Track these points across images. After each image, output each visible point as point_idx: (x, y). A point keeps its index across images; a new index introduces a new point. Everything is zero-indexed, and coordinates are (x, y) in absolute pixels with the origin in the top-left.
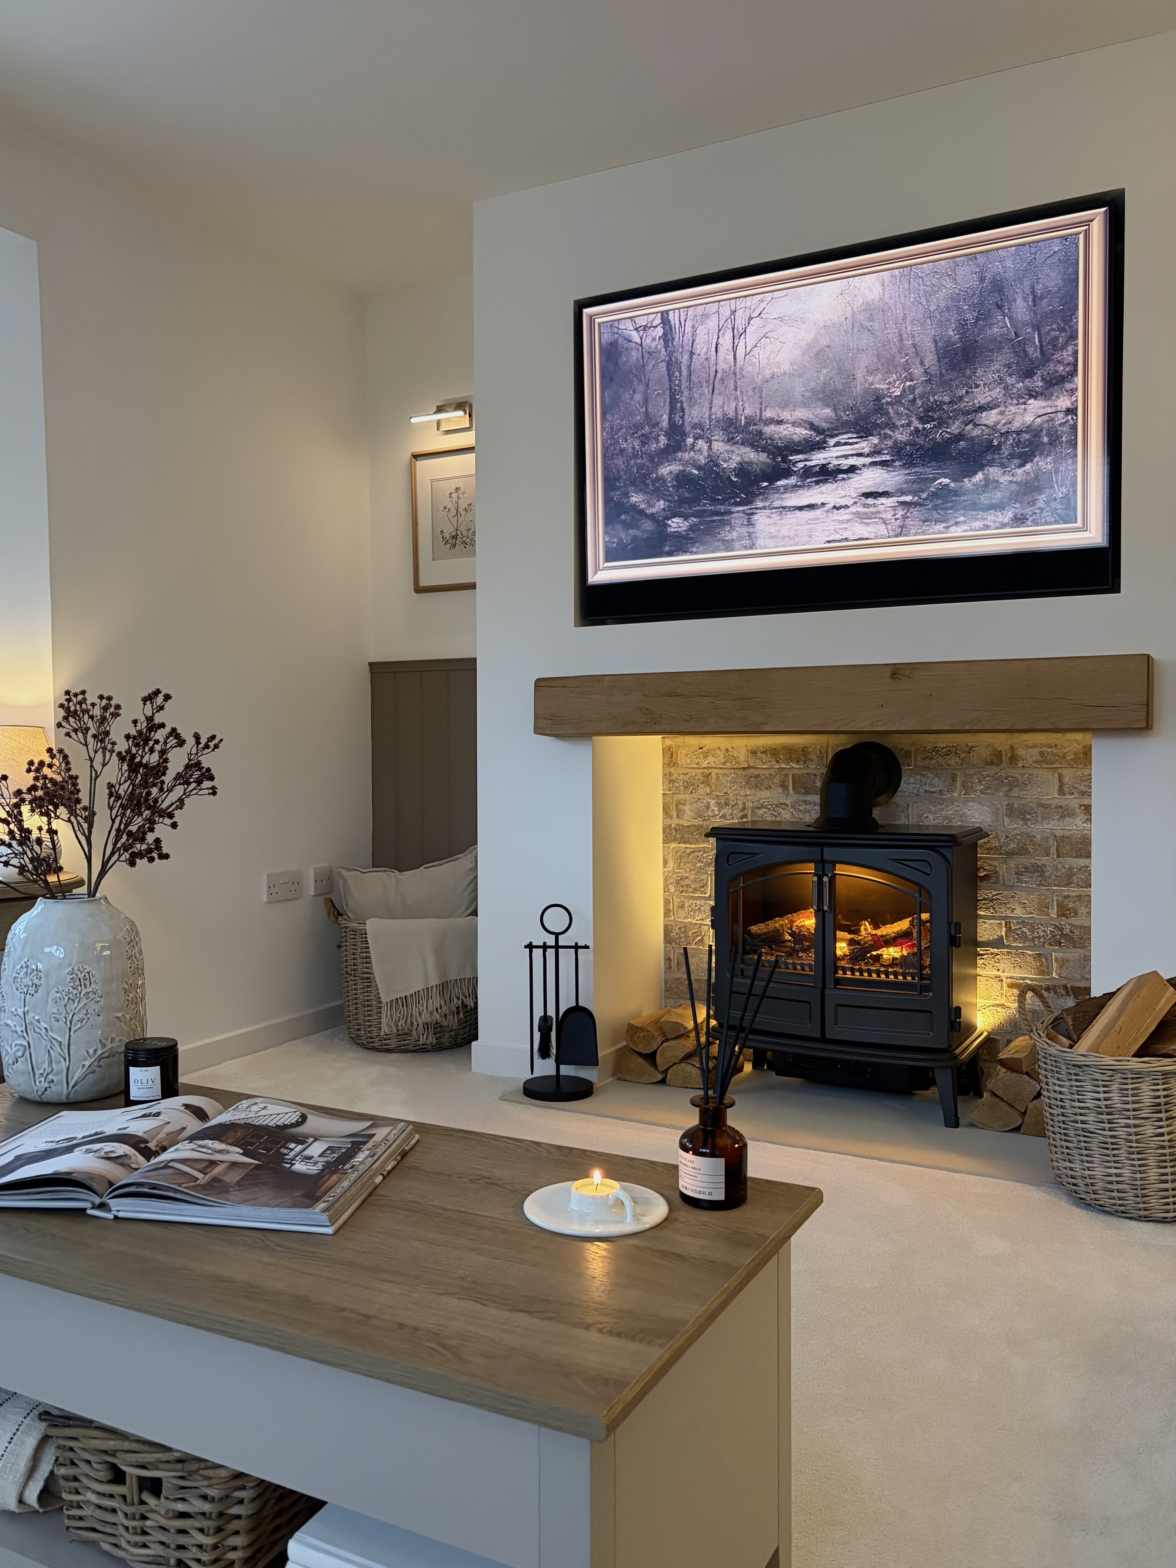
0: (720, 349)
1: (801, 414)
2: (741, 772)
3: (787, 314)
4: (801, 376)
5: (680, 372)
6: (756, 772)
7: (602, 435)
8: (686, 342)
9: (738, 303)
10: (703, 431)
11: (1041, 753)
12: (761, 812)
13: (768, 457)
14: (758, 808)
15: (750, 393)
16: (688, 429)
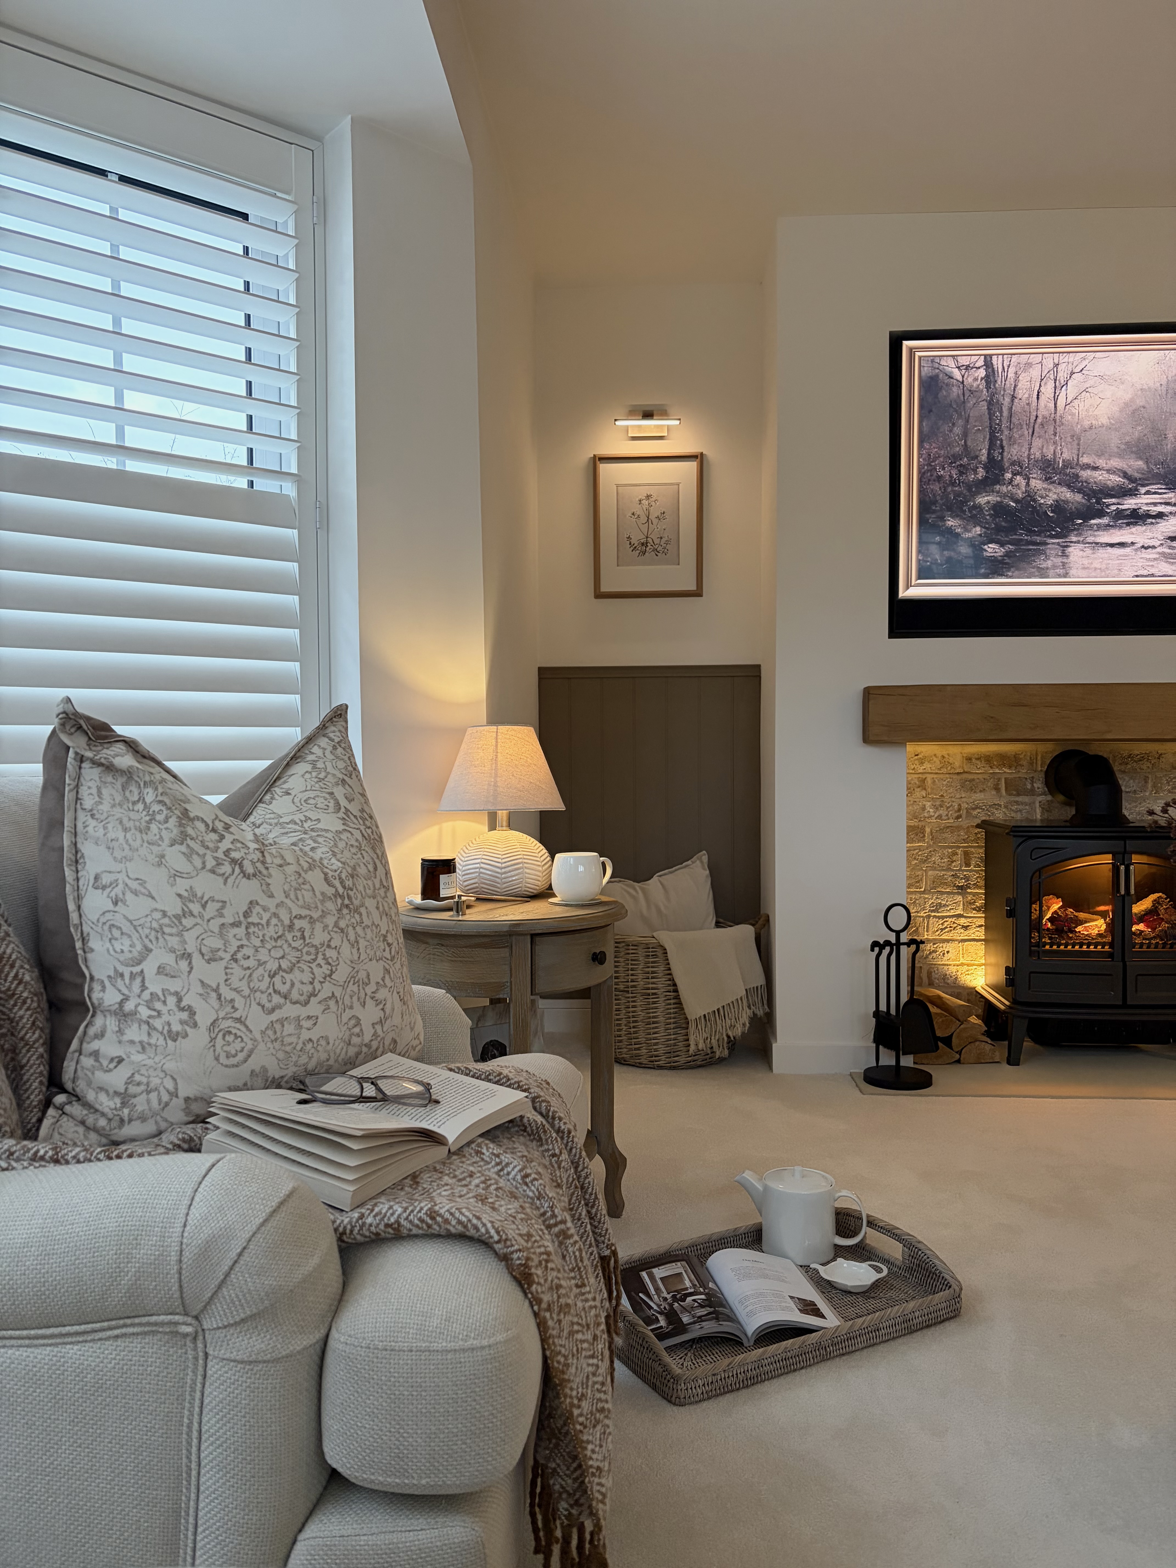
0: (1042, 397)
1: (1115, 463)
2: (955, 777)
3: (1107, 373)
4: (1116, 430)
5: (1001, 412)
7: (919, 461)
8: (1008, 385)
9: (1061, 358)
10: (1022, 468)
12: (975, 813)
13: (1083, 498)
14: (973, 809)
15: (1069, 439)
16: (1007, 465)
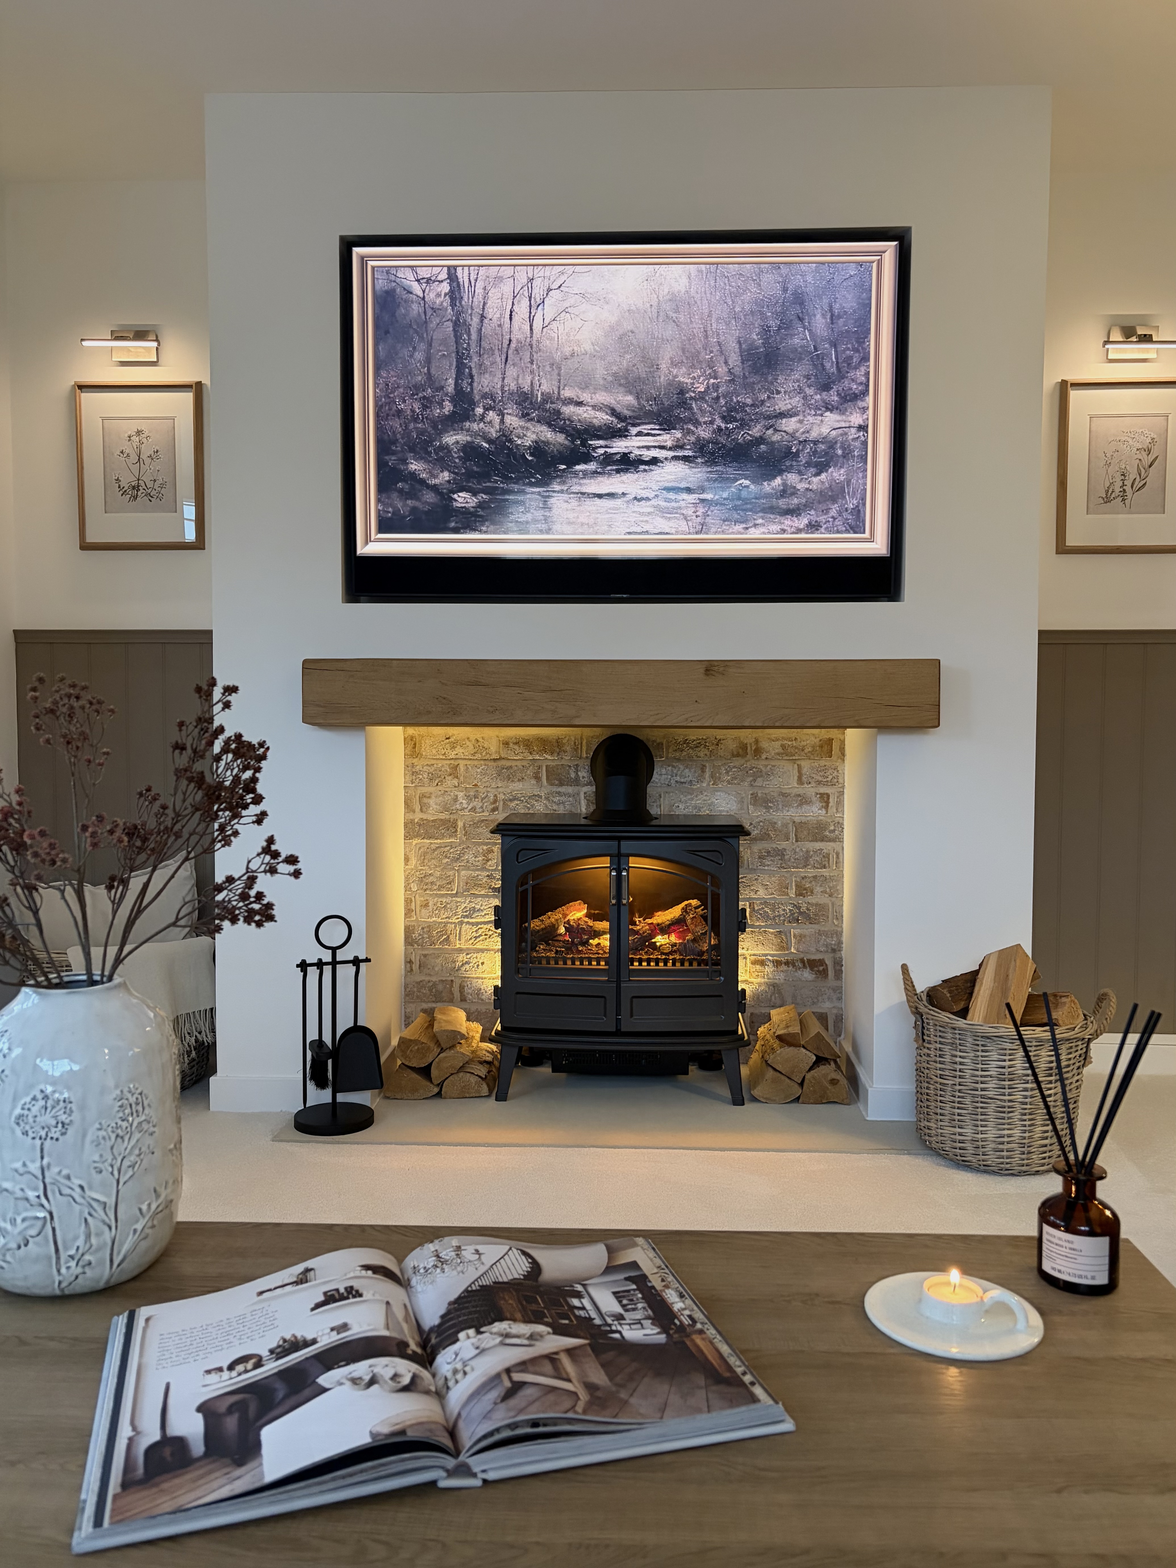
0: (515, 318)
1: (602, 398)
2: (491, 764)
3: (589, 291)
4: (603, 358)
5: (469, 335)
6: (508, 764)
7: (375, 392)
8: (476, 303)
9: (536, 271)
10: (494, 402)
11: (783, 746)
12: (513, 804)
13: (566, 438)
14: (511, 800)
15: (548, 368)
16: (477, 398)
